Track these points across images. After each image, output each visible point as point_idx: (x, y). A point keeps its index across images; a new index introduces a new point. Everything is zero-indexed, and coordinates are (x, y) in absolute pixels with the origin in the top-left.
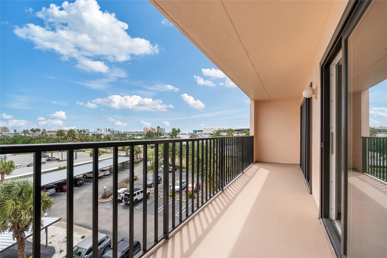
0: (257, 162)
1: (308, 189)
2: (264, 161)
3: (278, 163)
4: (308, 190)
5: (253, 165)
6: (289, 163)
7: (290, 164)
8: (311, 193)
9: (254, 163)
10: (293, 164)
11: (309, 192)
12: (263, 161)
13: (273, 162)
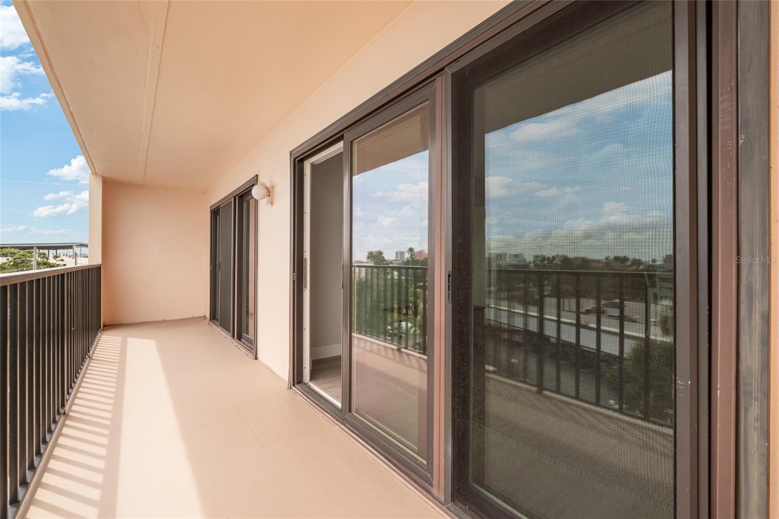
0: (110, 326)
1: (245, 353)
2: (127, 322)
3: (161, 321)
4: (248, 355)
5: (101, 335)
6: (184, 317)
7: (186, 319)
8: (256, 358)
9: (103, 331)
10: (193, 318)
11: (250, 357)
12: (123, 323)
13: (149, 321)
